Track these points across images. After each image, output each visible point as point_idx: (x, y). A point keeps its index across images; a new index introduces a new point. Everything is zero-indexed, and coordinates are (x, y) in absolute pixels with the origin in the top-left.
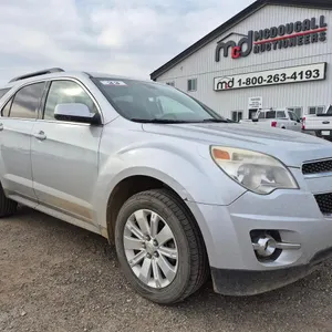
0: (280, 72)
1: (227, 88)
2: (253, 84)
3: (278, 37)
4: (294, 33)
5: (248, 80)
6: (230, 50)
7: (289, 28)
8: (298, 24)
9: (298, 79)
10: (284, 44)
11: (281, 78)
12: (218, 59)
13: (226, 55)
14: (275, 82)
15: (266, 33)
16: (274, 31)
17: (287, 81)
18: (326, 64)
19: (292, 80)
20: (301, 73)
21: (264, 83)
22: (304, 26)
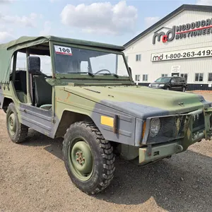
0: (191, 51)
1: (158, 60)
2: (175, 58)
3: (191, 29)
4: (201, 27)
5: (172, 55)
7: (198, 24)
8: (203, 22)
9: (202, 55)
10: (194, 34)
11: (191, 54)
12: (154, 43)
13: (159, 40)
14: (187, 57)
15: (183, 27)
16: (188, 26)
17: (195, 56)
19: (198, 56)
20: (204, 52)
21: (181, 57)
22: (206, 23)
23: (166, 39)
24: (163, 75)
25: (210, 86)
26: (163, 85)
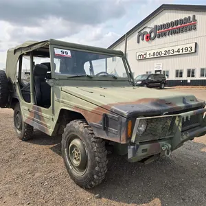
0: (171, 49)
1: (143, 58)
2: (157, 56)
3: (170, 28)
4: (179, 26)
5: (154, 53)
6: (145, 36)
7: (176, 23)
8: (181, 20)
9: (181, 52)
10: (174, 32)
11: (171, 52)
12: (138, 42)
14: (168, 55)
15: (163, 26)
16: (168, 25)
17: (175, 54)
18: (196, 43)
19: (178, 53)
20: (182, 49)
21: (163, 55)
22: (184, 21)
23: (149, 38)
24: (147, 73)
25: (189, 81)
26: (140, 82)
